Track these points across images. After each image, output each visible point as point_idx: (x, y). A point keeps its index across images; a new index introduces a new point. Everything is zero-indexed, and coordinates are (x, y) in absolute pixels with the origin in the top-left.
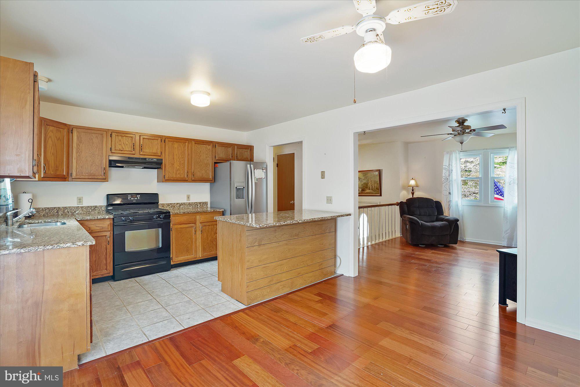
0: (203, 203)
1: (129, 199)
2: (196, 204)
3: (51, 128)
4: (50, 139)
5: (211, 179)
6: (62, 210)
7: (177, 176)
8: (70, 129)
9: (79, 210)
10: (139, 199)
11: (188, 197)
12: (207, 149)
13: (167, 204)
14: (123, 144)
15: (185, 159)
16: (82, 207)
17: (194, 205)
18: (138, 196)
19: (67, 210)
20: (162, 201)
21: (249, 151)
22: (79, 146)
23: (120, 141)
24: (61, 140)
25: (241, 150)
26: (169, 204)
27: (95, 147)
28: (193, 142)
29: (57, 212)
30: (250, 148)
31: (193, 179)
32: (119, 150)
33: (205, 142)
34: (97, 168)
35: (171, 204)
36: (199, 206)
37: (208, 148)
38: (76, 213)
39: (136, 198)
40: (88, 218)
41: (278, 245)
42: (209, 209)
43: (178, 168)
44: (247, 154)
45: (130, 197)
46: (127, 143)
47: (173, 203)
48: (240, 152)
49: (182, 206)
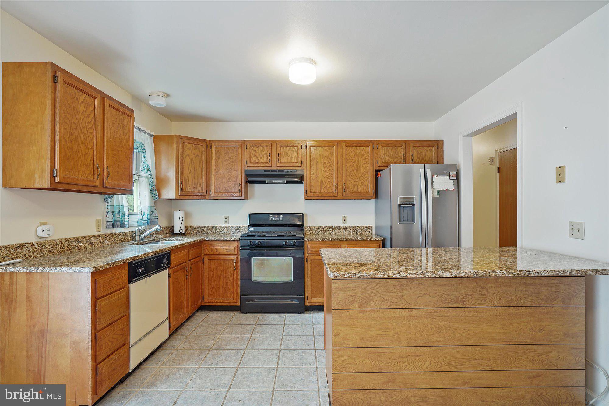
0: (365, 228)
1: (270, 219)
2: (355, 228)
3: (189, 145)
4: (188, 156)
5: (371, 194)
6: (210, 229)
7: (322, 191)
8: (208, 144)
9: (224, 229)
10: (281, 219)
11: (344, 220)
12: (364, 152)
13: (316, 227)
14: (258, 155)
15: (333, 168)
16: (227, 227)
17: (352, 230)
18: (280, 216)
19: (214, 230)
20: (309, 223)
21: (434, 149)
22: (217, 162)
23: (256, 152)
24: (199, 157)
25: (419, 150)
26: (318, 228)
27: (231, 162)
28: (344, 145)
29: (207, 231)
30: (436, 145)
31: (344, 194)
32: (254, 163)
33: (361, 143)
34: (233, 185)
35: (321, 227)
36: (359, 231)
37: (366, 150)
38: (222, 232)
39: (278, 219)
40: (215, 238)
41: (407, 314)
42: (374, 236)
43: (323, 180)
44: (432, 153)
45: (271, 217)
46: (263, 153)
47: (324, 226)
48: (418, 153)
49: (335, 231)
